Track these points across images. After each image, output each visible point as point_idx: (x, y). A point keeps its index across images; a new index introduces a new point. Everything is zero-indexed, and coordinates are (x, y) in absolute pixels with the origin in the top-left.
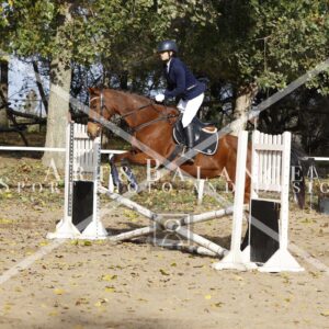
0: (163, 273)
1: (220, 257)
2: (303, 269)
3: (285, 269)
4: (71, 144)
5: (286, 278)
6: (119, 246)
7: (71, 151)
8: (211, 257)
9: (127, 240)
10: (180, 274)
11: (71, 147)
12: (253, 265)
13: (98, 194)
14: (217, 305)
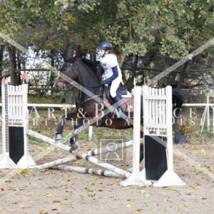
0: (89, 191)
1: (124, 178)
3: (172, 184)
4: (6, 100)
6: (47, 173)
7: (6, 105)
9: (50, 168)
10: (101, 191)
11: (6, 102)
13: (28, 135)
14: (138, 210)
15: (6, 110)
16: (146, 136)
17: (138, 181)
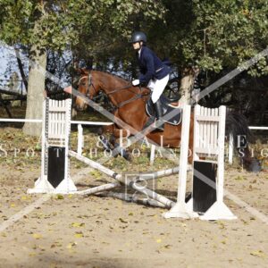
0: (123, 222)
1: (168, 208)
2: (236, 218)
3: (220, 218)
4: (47, 116)
5: (222, 225)
6: (86, 199)
7: (47, 122)
8: (161, 208)
9: (93, 194)
10: (136, 222)
11: (47, 119)
12: (196, 215)
13: (69, 157)
14: (166, 247)
15: (47, 128)
16: (195, 162)
17: (182, 213)
